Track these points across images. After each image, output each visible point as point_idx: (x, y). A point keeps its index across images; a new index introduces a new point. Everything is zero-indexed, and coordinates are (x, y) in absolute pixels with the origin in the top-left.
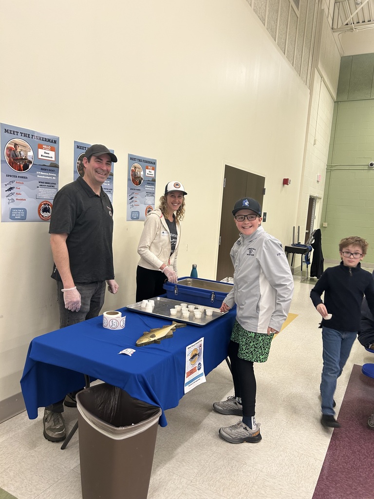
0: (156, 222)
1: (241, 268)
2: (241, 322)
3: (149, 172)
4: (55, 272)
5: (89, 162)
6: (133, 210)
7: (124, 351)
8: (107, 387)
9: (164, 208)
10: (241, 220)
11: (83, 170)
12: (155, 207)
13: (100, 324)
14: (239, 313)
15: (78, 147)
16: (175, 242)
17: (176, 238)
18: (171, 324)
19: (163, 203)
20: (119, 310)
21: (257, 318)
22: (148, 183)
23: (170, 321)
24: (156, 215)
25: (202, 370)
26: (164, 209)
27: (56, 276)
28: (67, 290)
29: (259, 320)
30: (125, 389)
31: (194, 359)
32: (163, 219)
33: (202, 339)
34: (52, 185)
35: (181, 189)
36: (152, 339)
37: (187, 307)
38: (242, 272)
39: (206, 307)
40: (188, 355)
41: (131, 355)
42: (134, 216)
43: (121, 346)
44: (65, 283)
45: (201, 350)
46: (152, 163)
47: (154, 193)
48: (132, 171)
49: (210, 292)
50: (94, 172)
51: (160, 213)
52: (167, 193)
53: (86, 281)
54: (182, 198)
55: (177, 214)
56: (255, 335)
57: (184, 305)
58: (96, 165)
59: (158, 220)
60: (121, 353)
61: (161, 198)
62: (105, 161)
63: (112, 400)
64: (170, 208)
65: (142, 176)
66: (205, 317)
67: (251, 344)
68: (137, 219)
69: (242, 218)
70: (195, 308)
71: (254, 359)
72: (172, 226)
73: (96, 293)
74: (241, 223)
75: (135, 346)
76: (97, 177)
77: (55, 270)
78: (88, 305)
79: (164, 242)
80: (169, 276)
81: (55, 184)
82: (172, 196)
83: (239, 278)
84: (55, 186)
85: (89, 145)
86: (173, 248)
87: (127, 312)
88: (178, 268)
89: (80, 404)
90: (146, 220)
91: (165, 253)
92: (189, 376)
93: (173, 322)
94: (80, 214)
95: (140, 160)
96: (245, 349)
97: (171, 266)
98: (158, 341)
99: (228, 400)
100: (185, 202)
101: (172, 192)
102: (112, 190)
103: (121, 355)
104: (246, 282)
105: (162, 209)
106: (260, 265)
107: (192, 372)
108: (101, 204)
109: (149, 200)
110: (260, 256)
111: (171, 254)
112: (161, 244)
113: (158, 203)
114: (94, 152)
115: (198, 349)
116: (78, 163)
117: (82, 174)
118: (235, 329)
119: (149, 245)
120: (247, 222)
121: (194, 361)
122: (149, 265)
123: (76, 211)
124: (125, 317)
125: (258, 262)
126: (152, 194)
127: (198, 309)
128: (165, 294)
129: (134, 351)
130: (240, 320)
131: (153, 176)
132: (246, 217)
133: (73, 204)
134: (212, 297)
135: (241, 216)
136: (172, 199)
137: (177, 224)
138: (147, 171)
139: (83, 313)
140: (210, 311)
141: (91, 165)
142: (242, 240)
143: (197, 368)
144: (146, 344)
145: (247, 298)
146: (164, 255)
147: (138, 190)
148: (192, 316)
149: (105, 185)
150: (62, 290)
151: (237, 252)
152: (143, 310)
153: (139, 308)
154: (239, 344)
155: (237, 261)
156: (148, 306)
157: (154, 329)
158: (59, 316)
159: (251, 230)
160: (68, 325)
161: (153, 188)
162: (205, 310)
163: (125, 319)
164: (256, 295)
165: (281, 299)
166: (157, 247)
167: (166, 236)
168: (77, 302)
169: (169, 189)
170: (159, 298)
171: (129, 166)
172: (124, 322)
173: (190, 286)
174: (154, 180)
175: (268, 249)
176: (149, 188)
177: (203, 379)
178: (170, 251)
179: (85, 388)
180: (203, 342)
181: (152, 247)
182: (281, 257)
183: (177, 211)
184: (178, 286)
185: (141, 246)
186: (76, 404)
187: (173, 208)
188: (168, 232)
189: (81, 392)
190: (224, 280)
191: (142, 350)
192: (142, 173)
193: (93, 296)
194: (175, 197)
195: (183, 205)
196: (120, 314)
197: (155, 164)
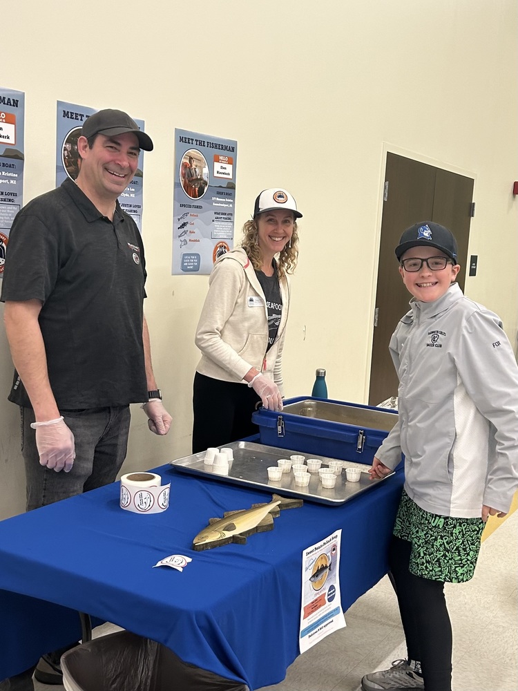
0: (235, 277)
1: (414, 375)
2: (415, 494)
3: (221, 169)
4: (16, 388)
5: (91, 147)
6: (185, 250)
7: (167, 561)
8: (130, 641)
9: (252, 247)
10: (413, 268)
11: (76, 164)
12: (235, 245)
13: (115, 501)
14: (410, 473)
15: (66, 114)
16: (278, 320)
17: (279, 313)
18: (270, 501)
19: (250, 237)
20: (157, 471)
21: (449, 484)
22: (219, 193)
23: (266, 494)
24: (237, 263)
25: (337, 601)
26: (253, 249)
27: (20, 397)
28: (42, 424)
29: (454, 488)
30: (168, 645)
31: (319, 578)
32: (250, 271)
33: (338, 533)
34: (10, 196)
35: (290, 205)
36: (228, 534)
37: (305, 463)
38: (416, 383)
39: (346, 462)
40: (307, 569)
41: (181, 570)
42: (189, 265)
43: (160, 550)
44: (38, 410)
45: (334, 557)
46: (227, 150)
47: (231, 214)
48: (185, 166)
49: (356, 430)
50: (101, 170)
51: (243, 257)
52: (258, 214)
53: (84, 406)
54: (292, 225)
55: (281, 259)
56: (446, 523)
57: (298, 459)
58: (106, 155)
59: (239, 272)
60: (159, 564)
61: (245, 226)
62: (126, 146)
63: (140, 669)
64: (265, 246)
65: (205, 178)
66: (344, 485)
67: (438, 543)
68: (196, 270)
69: (415, 265)
70: (323, 466)
71: (443, 576)
72: (271, 287)
73: (107, 434)
74: (415, 275)
75: (191, 550)
76: (108, 182)
77: (17, 383)
78: (88, 460)
79: (252, 321)
80: (265, 394)
81: (15, 195)
82: (270, 220)
83: (411, 397)
84: (16, 199)
85: (91, 110)
86: (273, 333)
87: (172, 474)
88: (283, 377)
89: (70, 679)
90: (212, 274)
91: (256, 345)
92: (309, 614)
93: (275, 497)
94: (67, 259)
95: (201, 143)
96: (425, 554)
97: (269, 374)
98: (241, 539)
99: (394, 668)
100: (299, 233)
101: (270, 212)
102: (139, 207)
103: (161, 570)
104: (426, 406)
105: (249, 249)
106: (455, 367)
107: (315, 605)
108: (114, 237)
109: (221, 229)
110: (457, 347)
111: (270, 346)
112: (246, 324)
113: (240, 236)
114: (101, 127)
115: (329, 554)
116: (65, 149)
117: (75, 174)
118: (402, 511)
119: (221, 328)
120: (427, 273)
121: (321, 582)
122: (220, 370)
123: (59, 250)
124: (169, 485)
125: (453, 361)
126: (228, 216)
127: (328, 467)
128: (257, 436)
129: (189, 560)
130: (412, 490)
131: (230, 177)
132: (425, 263)
133: (51, 237)
134: (360, 441)
135: (412, 262)
136: (271, 228)
137: (280, 281)
138: (217, 166)
139: (79, 477)
140: (355, 471)
141: (94, 155)
142: (414, 315)
143: (326, 598)
144: (214, 545)
145: (427, 441)
146: (252, 347)
147: (197, 207)
148: (316, 483)
149: (126, 197)
150: (33, 425)
151: (404, 340)
152: (208, 471)
153: (199, 466)
154: (411, 543)
155: (405, 360)
156: (220, 461)
157: (231, 513)
158: (25, 483)
159: (435, 292)
160: (43, 505)
161: (230, 203)
162: (344, 470)
163: (167, 491)
164: (447, 434)
165: (507, 444)
166: (237, 332)
167: (257, 308)
168: (66, 451)
169: (263, 206)
170: (242, 444)
171: (178, 154)
172: (167, 497)
173: (312, 418)
174: (232, 186)
175: (473, 332)
176: (222, 202)
177: (339, 622)
178: (267, 340)
179: (80, 642)
180: (338, 540)
181: (226, 333)
182: (501, 349)
183: (282, 253)
184: (285, 418)
185: (202, 329)
186: (61, 678)
187: (272, 247)
188: (261, 300)
189: (71, 651)
190: (386, 404)
191: (206, 559)
192: (206, 170)
193: (101, 440)
194: (276, 223)
195: (294, 240)
196: (158, 478)
197: (233, 150)
